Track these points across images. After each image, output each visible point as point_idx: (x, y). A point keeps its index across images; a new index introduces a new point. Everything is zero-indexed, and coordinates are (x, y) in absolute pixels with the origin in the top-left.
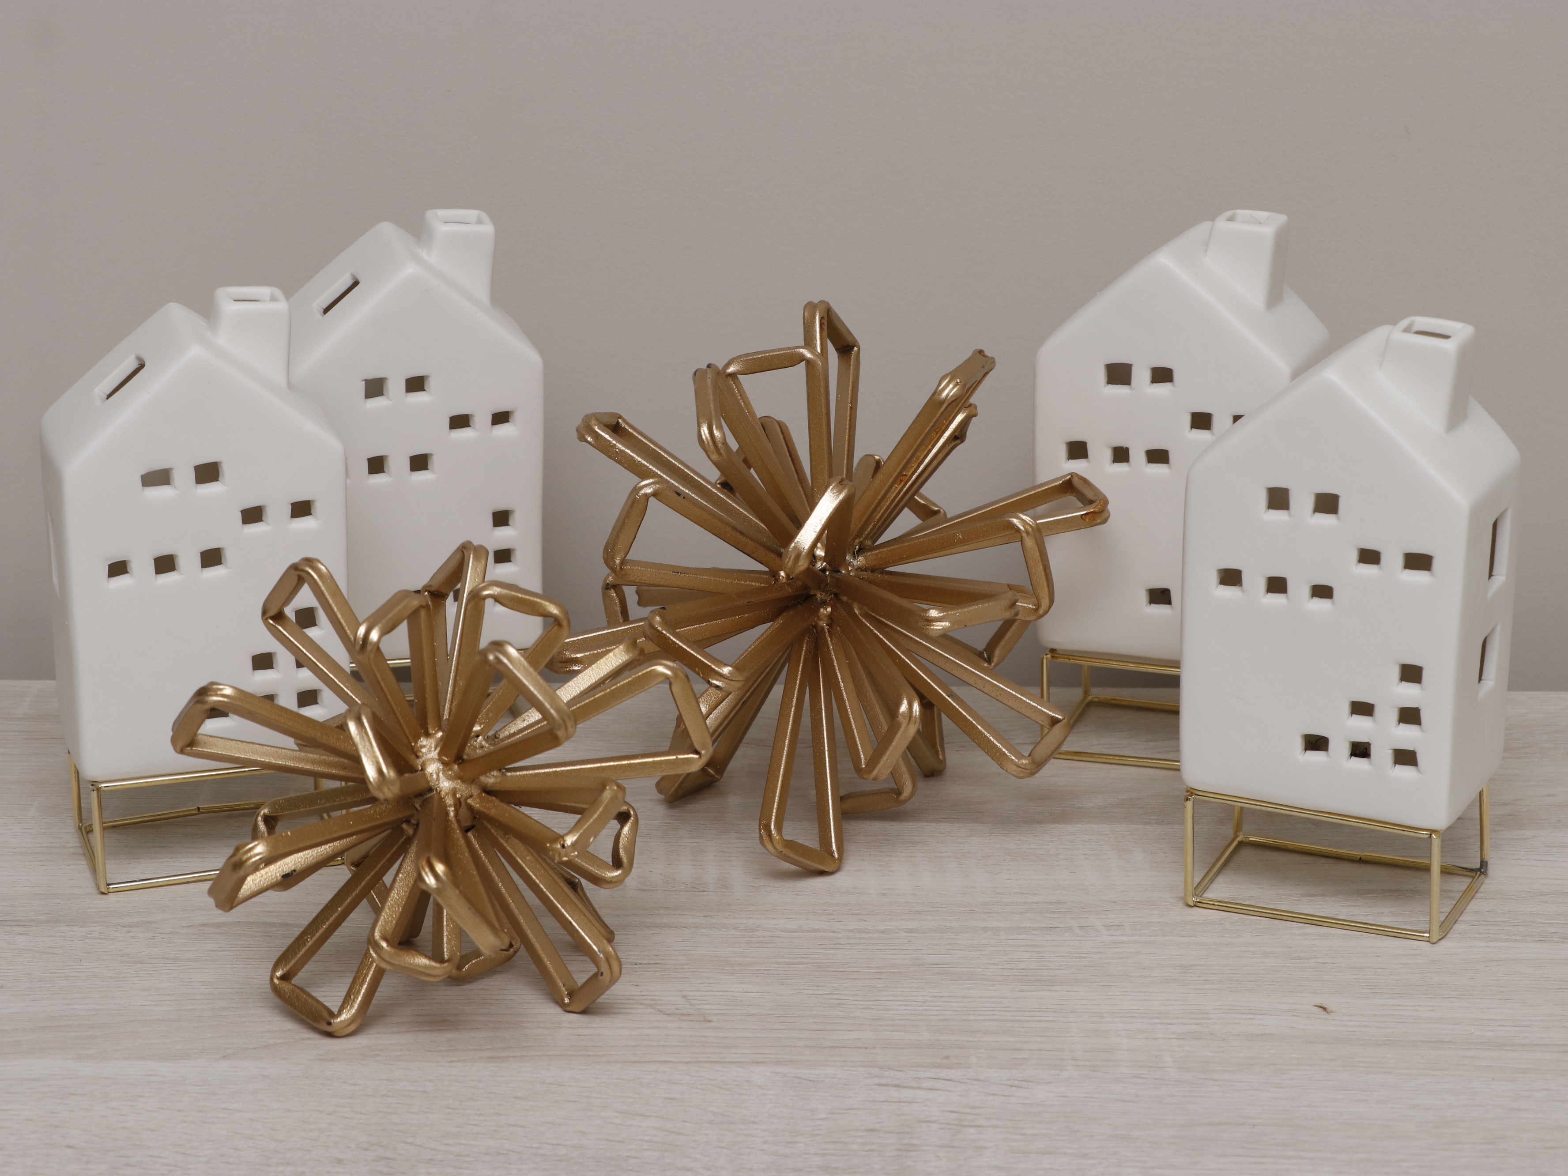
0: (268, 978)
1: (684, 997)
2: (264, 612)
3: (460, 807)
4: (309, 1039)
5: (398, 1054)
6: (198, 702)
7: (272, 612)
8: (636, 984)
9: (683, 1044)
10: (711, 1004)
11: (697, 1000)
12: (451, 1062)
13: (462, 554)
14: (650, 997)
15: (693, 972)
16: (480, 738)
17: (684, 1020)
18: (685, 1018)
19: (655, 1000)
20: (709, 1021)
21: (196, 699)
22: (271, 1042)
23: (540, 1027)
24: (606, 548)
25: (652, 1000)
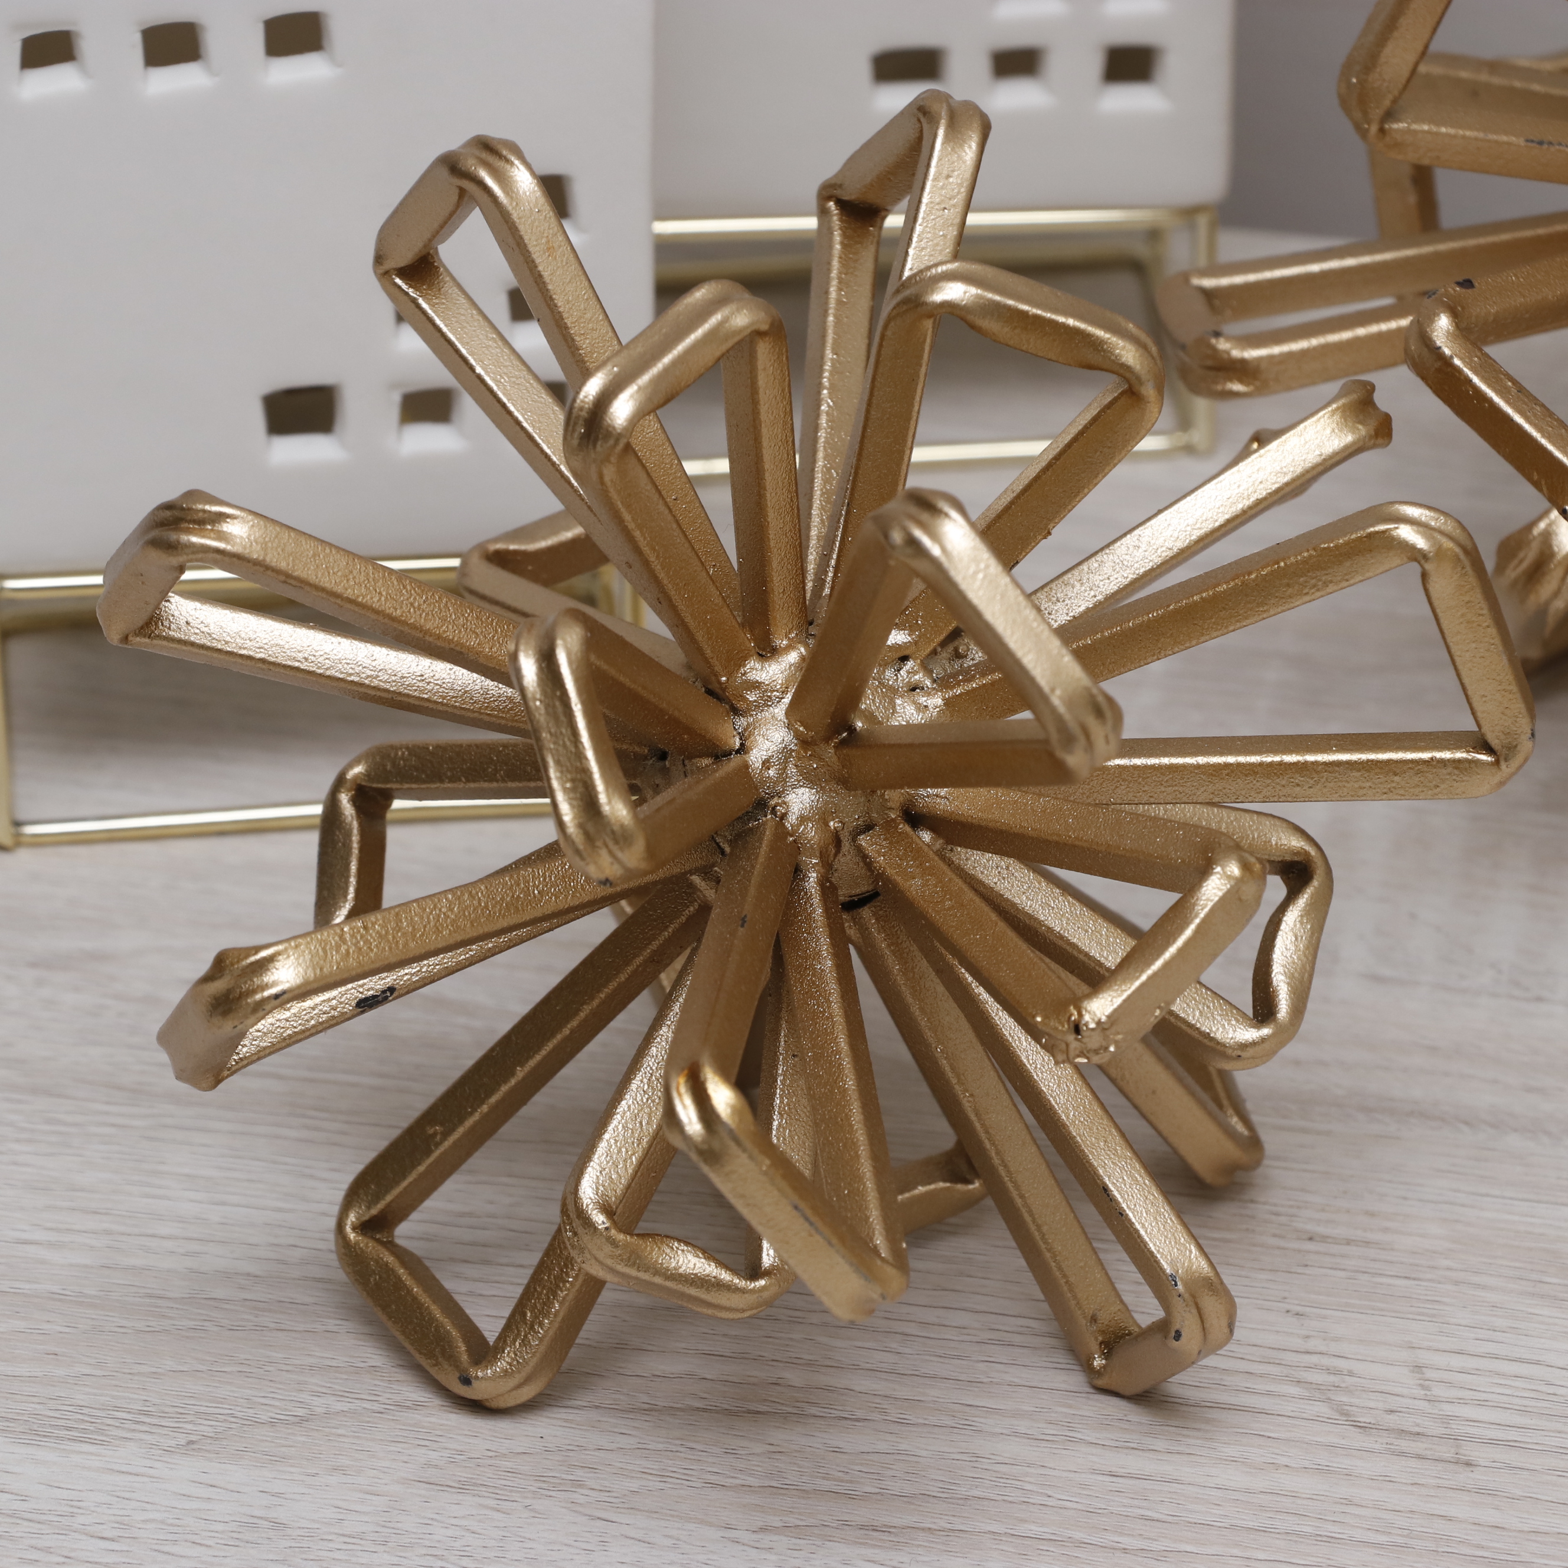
0: (332, 1223)
1: (1418, 1368)
2: (379, 259)
3: (838, 852)
4: (417, 1406)
5: (634, 1485)
6: (157, 544)
7: (404, 257)
8: (1299, 1309)
9: (1382, 1539)
10: (1482, 1404)
11: (1450, 1384)
12: (763, 1530)
13: (918, 125)
14: (1326, 1361)
15: (1457, 1283)
16: (910, 664)
17: (1402, 1454)
18: (1404, 1444)
19: (1337, 1372)
20: (1468, 1464)
21: (155, 533)
22: (319, 1404)
23: (1016, 1434)
24: (1347, 69)
25: (1329, 1371)
